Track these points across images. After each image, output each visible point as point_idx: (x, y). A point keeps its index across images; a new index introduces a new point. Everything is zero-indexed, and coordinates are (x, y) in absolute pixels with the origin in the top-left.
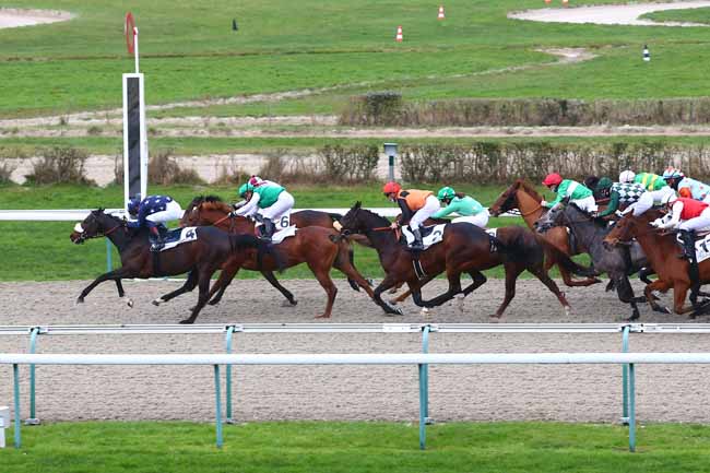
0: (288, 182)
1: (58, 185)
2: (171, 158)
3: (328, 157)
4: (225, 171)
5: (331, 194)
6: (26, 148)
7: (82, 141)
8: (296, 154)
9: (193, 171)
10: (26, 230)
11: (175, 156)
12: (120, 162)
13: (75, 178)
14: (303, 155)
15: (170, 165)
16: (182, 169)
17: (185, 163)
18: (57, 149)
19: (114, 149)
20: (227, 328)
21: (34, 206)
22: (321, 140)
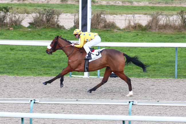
0: (161, 29)
1: (45, 28)
2: (102, 16)
3: (182, 16)
4: (130, 23)
5: (183, 35)
6: (29, 9)
7: (58, 6)
8: (166, 15)
9: (113, 22)
10: (29, 50)
11: (104, 14)
12: (77, 17)
13: (54, 25)
14: (169, 15)
15: (102, 19)
16: (108, 21)
17: (109, 18)
18: (45, 10)
19: (74, 10)
20: (130, 102)
21: (33, 38)
22: (179, 8)
